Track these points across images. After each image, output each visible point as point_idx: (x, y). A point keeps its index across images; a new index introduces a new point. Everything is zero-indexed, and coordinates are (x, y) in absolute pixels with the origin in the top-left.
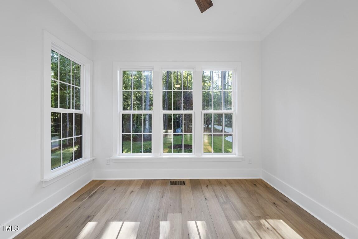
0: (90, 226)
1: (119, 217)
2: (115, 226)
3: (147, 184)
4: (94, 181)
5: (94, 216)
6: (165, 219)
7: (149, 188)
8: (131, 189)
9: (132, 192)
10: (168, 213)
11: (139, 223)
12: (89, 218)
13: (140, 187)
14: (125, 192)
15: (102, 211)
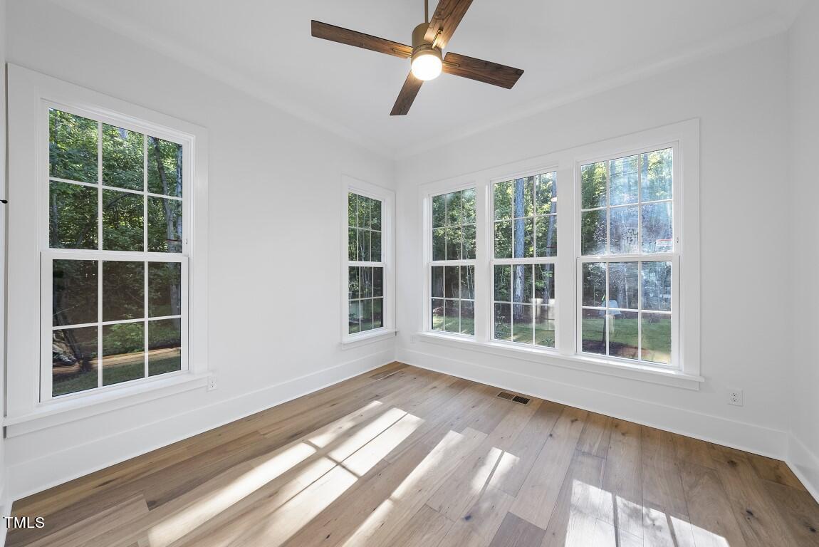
0: (376, 403)
1: (405, 406)
2: (397, 413)
3: (462, 385)
4: (396, 363)
5: (382, 397)
6: (459, 430)
7: (461, 390)
8: (435, 383)
9: (435, 387)
10: (468, 426)
11: (423, 421)
12: (377, 397)
13: (448, 385)
14: (425, 386)
15: (391, 395)
